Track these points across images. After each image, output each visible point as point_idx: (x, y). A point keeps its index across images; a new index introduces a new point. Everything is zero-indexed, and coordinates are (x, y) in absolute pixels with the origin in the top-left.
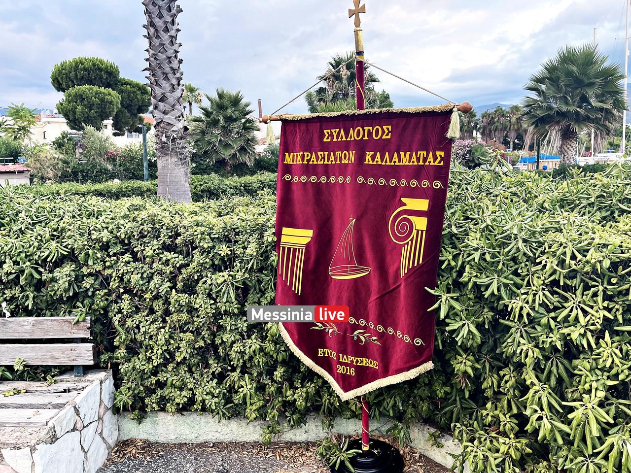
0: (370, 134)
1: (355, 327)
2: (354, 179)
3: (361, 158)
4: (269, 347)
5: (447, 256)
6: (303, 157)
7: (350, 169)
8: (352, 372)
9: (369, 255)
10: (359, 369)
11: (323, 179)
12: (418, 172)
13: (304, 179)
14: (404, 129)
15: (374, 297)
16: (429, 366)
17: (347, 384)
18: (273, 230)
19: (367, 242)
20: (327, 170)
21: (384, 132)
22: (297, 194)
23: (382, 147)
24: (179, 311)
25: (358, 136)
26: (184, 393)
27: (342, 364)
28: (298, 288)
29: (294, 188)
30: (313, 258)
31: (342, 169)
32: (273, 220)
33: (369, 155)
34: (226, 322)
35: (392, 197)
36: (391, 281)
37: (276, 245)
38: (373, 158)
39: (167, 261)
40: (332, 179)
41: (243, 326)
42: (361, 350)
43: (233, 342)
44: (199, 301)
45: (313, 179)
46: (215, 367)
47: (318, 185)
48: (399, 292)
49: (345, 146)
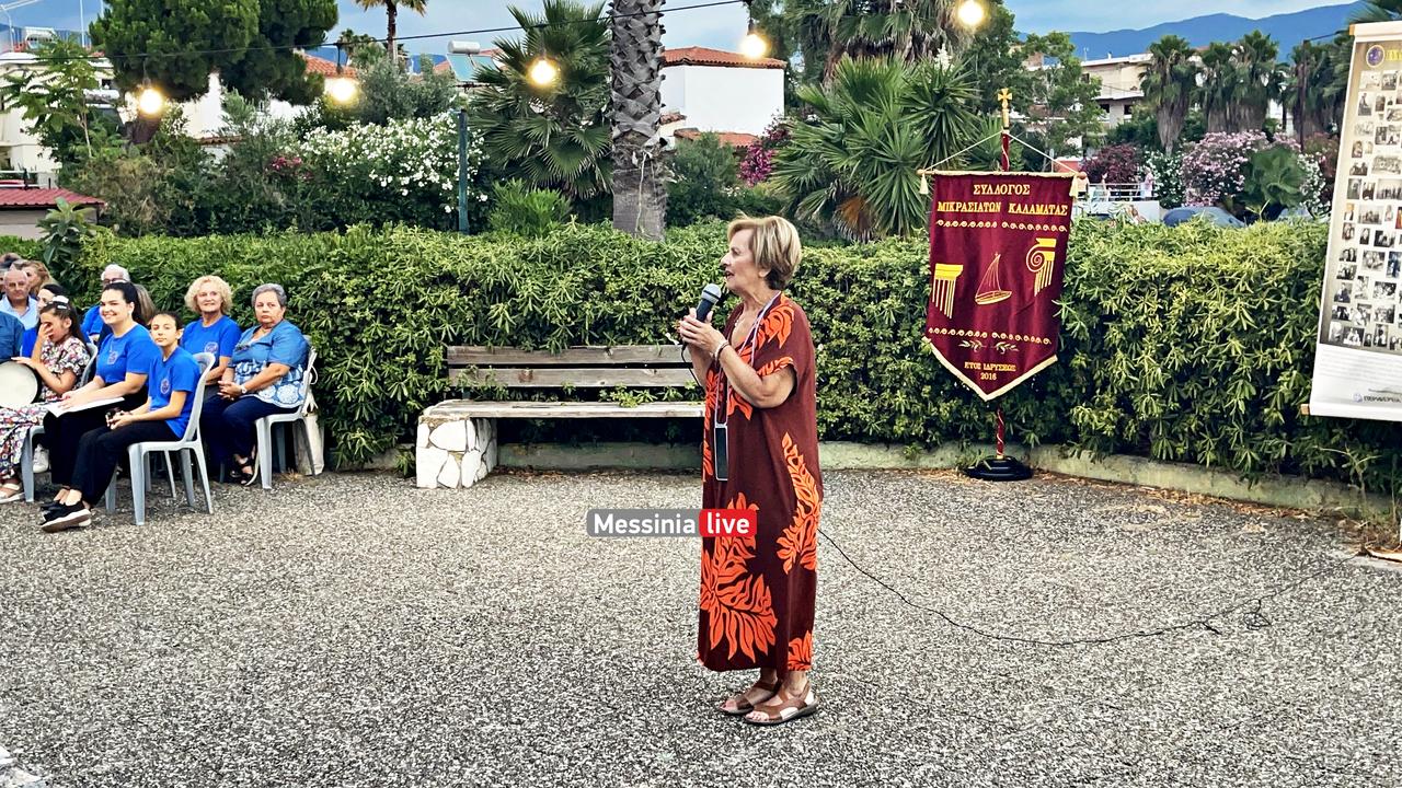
0: (1013, 190)
1: (998, 340)
2: (999, 225)
3: (1005, 208)
4: (919, 367)
5: (1067, 279)
6: (955, 207)
7: (996, 217)
8: (994, 377)
9: (1011, 281)
10: (1000, 374)
11: (973, 224)
12: (1049, 220)
13: (955, 224)
14: (1039, 189)
15: (1014, 313)
16: (1054, 359)
17: (988, 387)
18: (928, 266)
19: (1009, 271)
20: (976, 217)
21: (1025, 189)
22: (948, 236)
23: (1023, 200)
24: (838, 338)
25: (1004, 190)
26: (835, 414)
27: (985, 372)
28: (949, 312)
29: (946, 231)
30: (962, 289)
31: (989, 216)
32: (927, 258)
33: (1012, 206)
34: (882, 347)
35: (1029, 238)
36: (1027, 299)
37: (930, 279)
38: (1015, 208)
39: (828, 294)
40: (981, 224)
41: (896, 348)
42: (1002, 359)
43: (888, 363)
44: (858, 329)
45: (964, 224)
46: (864, 389)
47: (968, 229)
48: (1033, 309)
49: (993, 199)
